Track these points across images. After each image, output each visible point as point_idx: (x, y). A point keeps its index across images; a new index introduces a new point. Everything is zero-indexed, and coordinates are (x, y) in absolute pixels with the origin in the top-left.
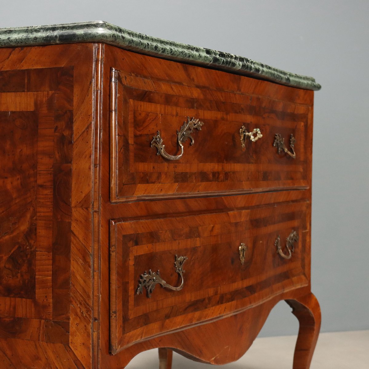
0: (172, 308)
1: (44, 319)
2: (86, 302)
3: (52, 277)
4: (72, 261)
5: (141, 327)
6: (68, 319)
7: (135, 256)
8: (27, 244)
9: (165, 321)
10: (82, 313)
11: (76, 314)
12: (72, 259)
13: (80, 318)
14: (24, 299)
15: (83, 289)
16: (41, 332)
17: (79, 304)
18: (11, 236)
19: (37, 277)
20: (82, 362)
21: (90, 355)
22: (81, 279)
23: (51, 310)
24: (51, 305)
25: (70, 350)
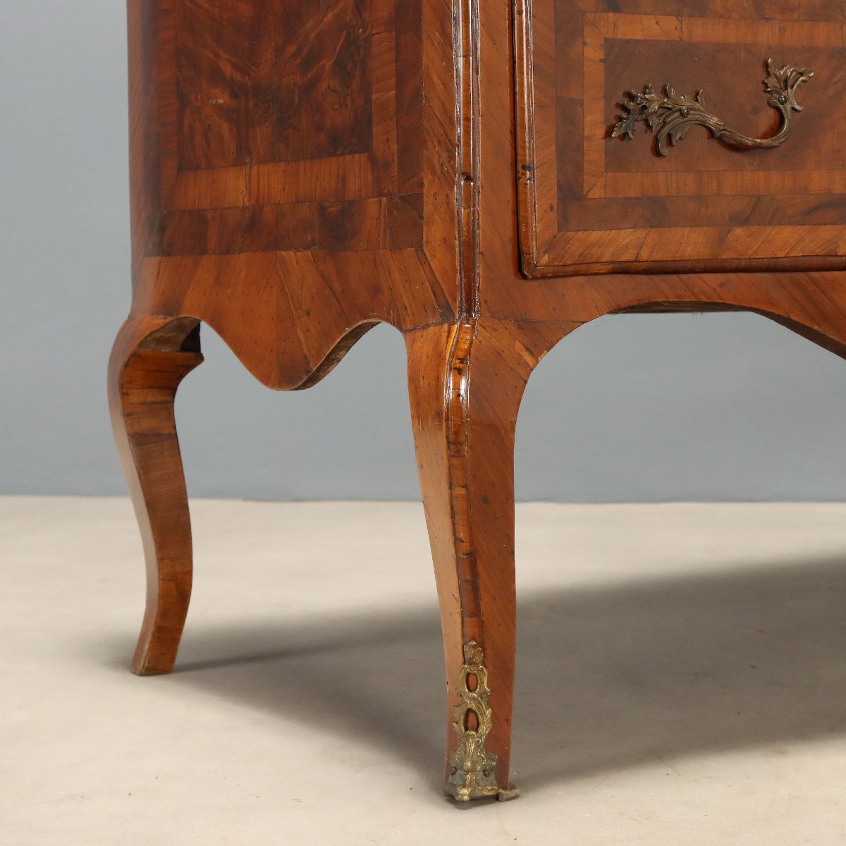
0: (759, 199)
1: (385, 196)
2: (447, 136)
3: (397, 90)
4: (424, 42)
5: (634, 227)
6: (421, 185)
7: (606, 39)
8: (360, 22)
9: (729, 231)
10: (442, 165)
11: (434, 173)
12: (424, 37)
13: (439, 178)
14: (356, 155)
15: (443, 105)
16: (382, 226)
17: (437, 146)
18: (336, 10)
19: (374, 96)
20: (443, 285)
21: (455, 266)
22: (439, 82)
23: (395, 171)
24: (396, 158)
25: (425, 260)
